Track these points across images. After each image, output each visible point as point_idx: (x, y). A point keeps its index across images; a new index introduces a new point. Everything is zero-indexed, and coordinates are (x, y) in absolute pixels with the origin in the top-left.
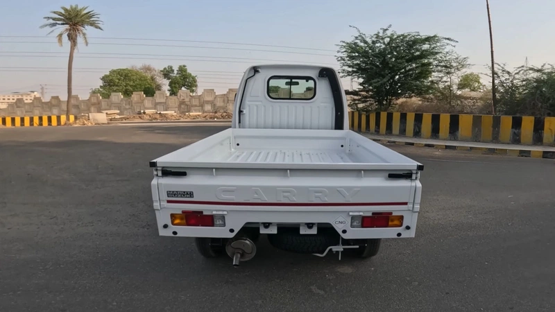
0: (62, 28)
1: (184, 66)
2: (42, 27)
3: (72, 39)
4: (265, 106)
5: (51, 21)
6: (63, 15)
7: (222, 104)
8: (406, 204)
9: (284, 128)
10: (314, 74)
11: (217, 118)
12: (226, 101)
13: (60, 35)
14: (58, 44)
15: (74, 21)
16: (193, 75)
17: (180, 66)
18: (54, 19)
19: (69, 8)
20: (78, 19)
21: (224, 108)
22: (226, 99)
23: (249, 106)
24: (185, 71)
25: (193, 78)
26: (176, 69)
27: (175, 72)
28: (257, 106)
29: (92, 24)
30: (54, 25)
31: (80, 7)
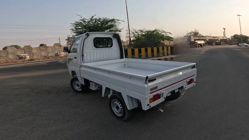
4: (93, 52)
8: (194, 75)
23: (86, 52)
28: (90, 52)
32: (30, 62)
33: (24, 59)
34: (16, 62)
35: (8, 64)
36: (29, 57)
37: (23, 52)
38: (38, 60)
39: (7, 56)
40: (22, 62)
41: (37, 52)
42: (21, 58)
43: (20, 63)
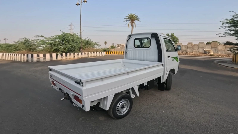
0: (129, 22)
1: (173, 34)
2: (124, 22)
3: (132, 25)
5: (126, 20)
6: (129, 17)
7: (185, 49)
9: (142, 61)
10: (149, 36)
11: (181, 55)
12: (187, 48)
13: (129, 24)
14: (128, 27)
15: (132, 19)
16: (177, 37)
17: (172, 34)
18: (127, 19)
19: (130, 14)
20: (133, 18)
21: (186, 51)
22: (187, 47)
24: (174, 35)
25: (177, 38)
26: (170, 35)
27: (170, 36)
28: (131, 51)
29: (137, 20)
30: (127, 21)
31: (133, 14)
32: (210, 56)
33: (208, 53)
34: (199, 55)
35: (194, 56)
36: (213, 53)
37: (210, 48)
38: (217, 57)
39: (198, 50)
40: (204, 56)
41: (222, 49)
42: (205, 52)
43: (202, 56)
